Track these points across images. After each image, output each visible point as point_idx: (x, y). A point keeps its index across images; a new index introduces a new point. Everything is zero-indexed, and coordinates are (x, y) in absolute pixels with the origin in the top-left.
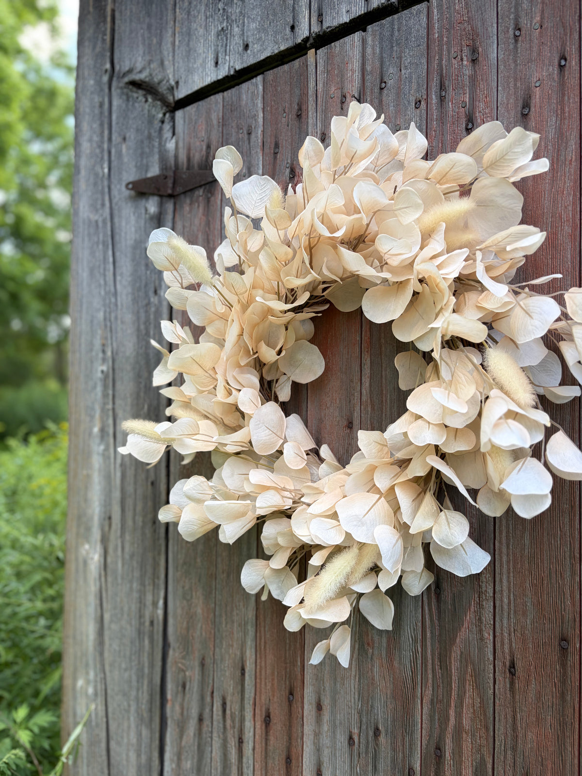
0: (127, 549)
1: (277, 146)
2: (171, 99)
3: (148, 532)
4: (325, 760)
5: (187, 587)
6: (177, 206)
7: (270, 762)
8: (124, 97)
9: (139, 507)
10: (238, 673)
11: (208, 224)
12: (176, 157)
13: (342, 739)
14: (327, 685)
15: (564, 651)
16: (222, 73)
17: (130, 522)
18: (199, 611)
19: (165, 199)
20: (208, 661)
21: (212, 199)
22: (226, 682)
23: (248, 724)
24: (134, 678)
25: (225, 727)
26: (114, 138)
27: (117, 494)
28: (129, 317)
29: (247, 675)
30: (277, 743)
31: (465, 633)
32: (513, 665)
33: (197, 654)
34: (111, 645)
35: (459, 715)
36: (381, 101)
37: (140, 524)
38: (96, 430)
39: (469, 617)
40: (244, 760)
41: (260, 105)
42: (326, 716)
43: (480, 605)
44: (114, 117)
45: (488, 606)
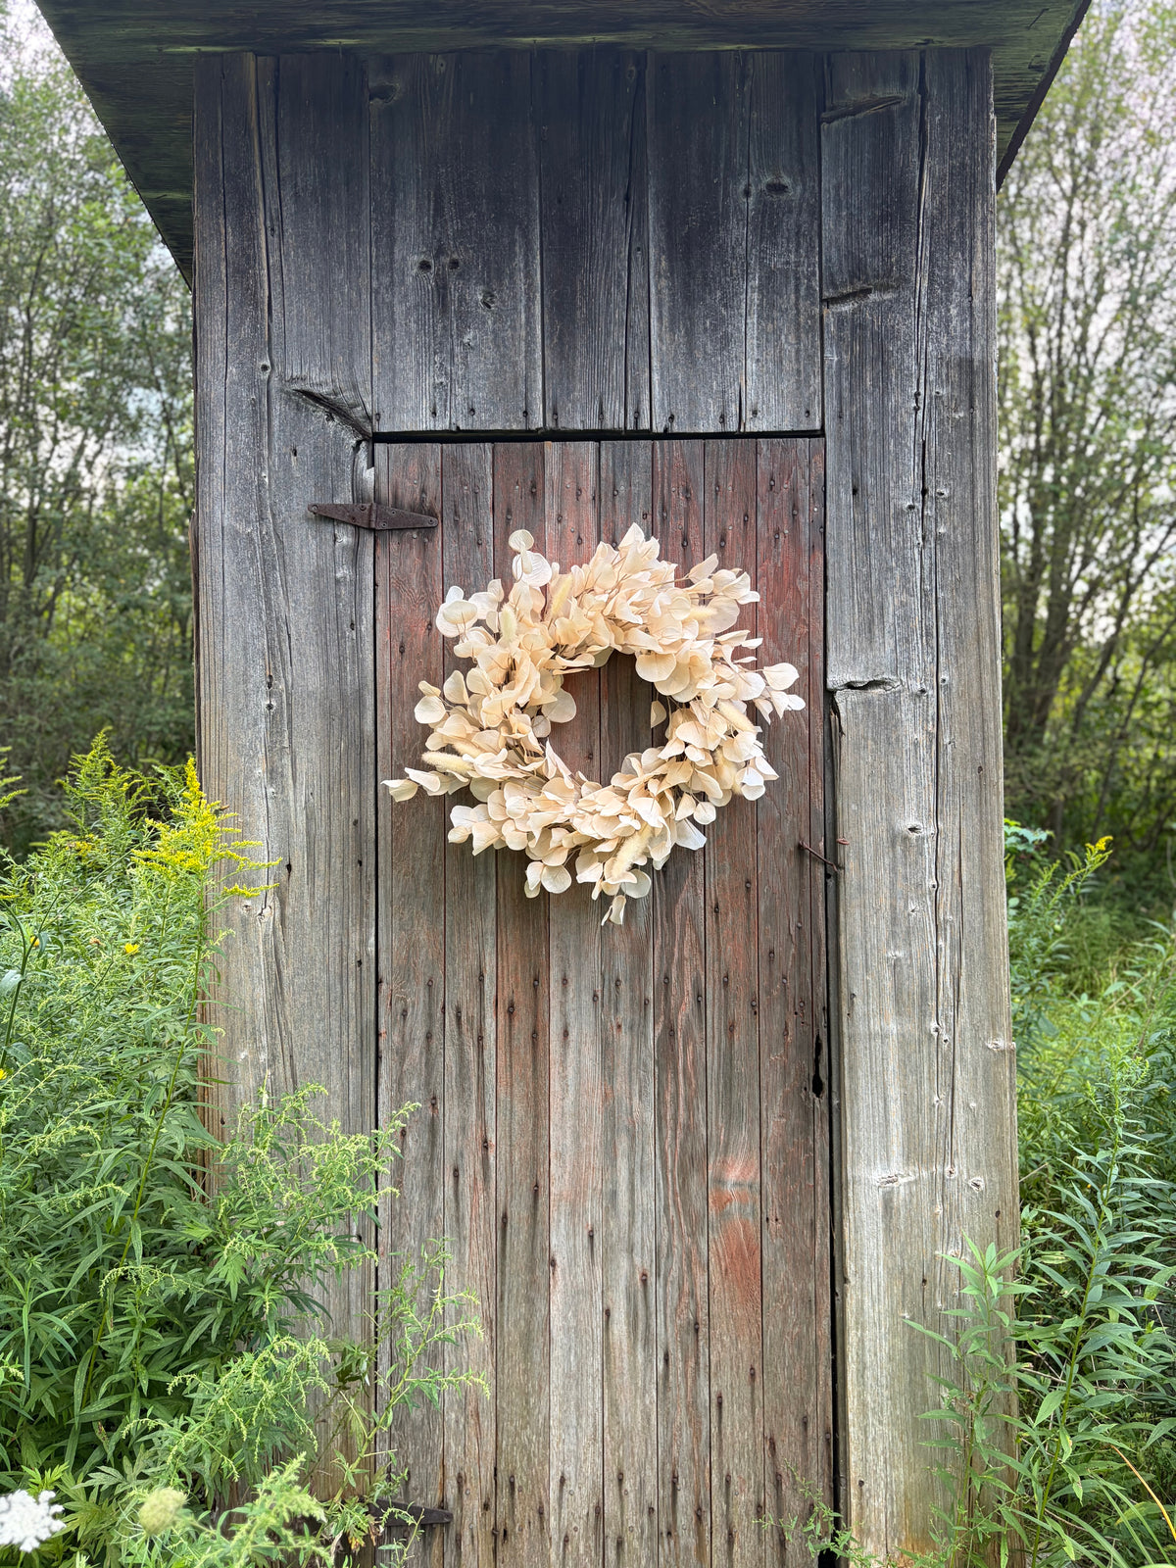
0: (318, 895)
1: (509, 512)
2: (369, 429)
3: (351, 872)
4: (572, 1020)
5: (406, 917)
6: (379, 541)
7: (515, 1043)
8: (294, 405)
9: (336, 848)
10: (476, 980)
11: (425, 567)
12: (376, 490)
13: (587, 998)
14: (572, 962)
15: (748, 889)
16: (441, 425)
17: (321, 866)
18: (423, 937)
19: (362, 531)
20: (439, 981)
21: (430, 545)
22: (460, 992)
23: (490, 1021)
24: (335, 1024)
25: (460, 1033)
26: (276, 445)
27: (299, 840)
28: (311, 650)
29: (487, 981)
30: (523, 1023)
31: (686, 894)
32: (717, 906)
33: (421, 978)
34: (295, 1000)
35: (681, 950)
36: (614, 505)
37: (339, 866)
38: (260, 771)
39: (688, 882)
40: (486, 1053)
41: (489, 471)
42: (572, 986)
43: (695, 873)
44: (276, 423)
45: (701, 872)
